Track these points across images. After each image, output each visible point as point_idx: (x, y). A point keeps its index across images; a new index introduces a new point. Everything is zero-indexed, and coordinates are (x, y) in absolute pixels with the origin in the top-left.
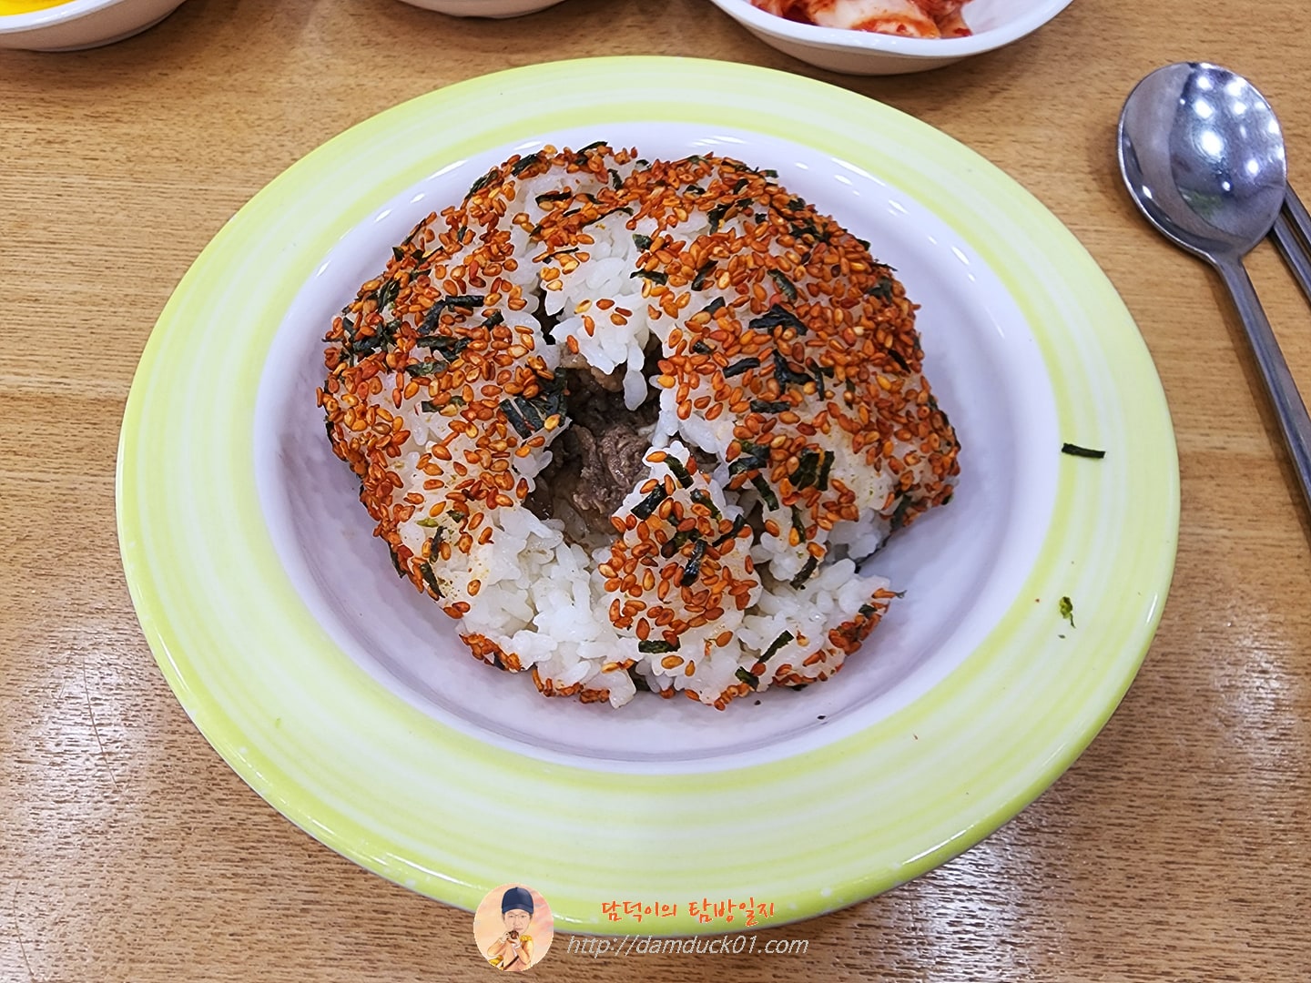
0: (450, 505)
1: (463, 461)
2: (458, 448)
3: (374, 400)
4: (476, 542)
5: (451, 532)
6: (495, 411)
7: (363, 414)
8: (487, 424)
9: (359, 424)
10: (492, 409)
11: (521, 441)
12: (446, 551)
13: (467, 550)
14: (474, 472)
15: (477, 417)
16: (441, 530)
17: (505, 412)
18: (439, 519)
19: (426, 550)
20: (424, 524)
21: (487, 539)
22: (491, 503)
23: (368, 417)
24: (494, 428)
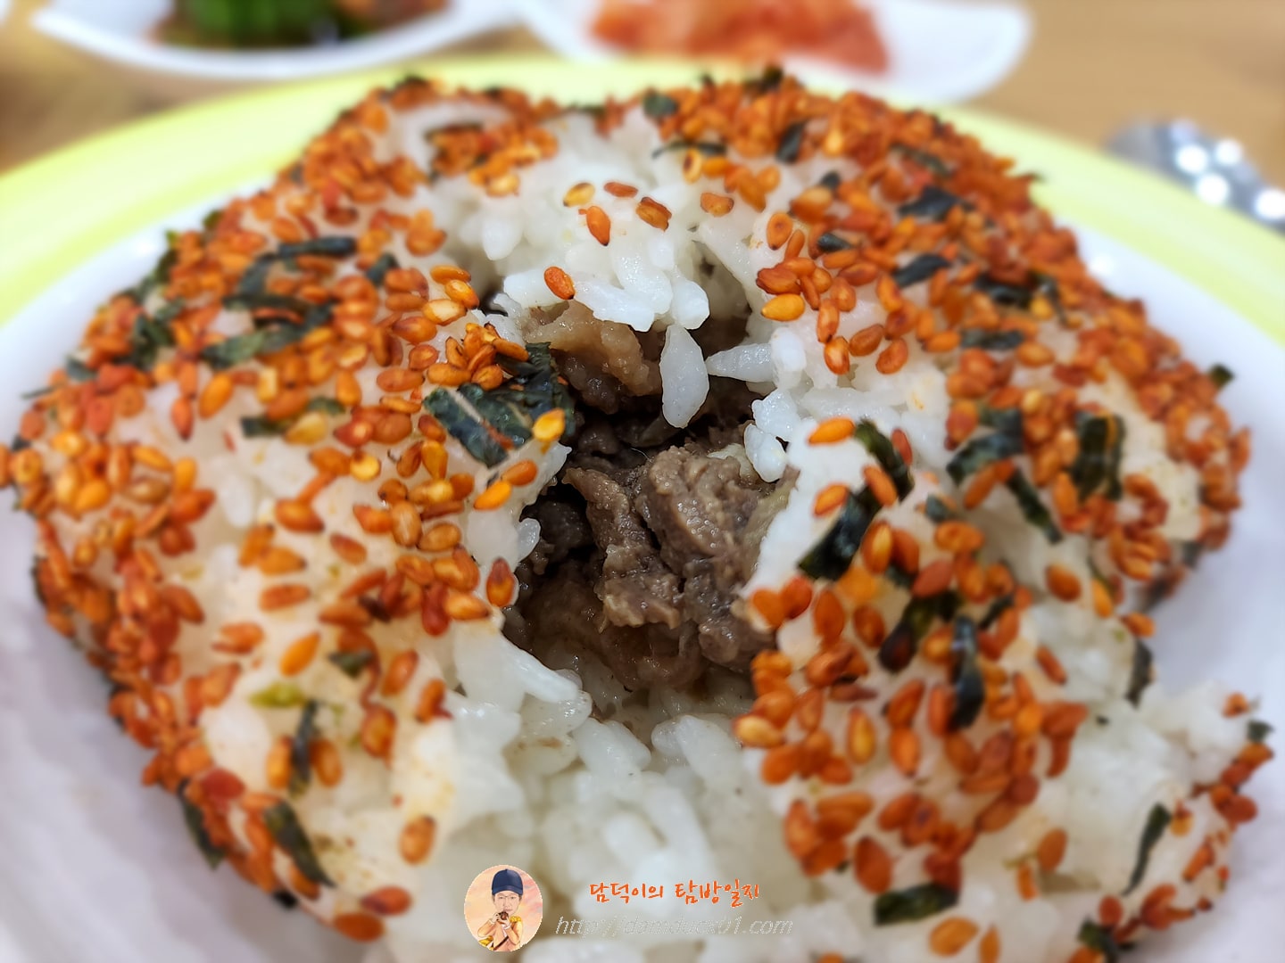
0: (330, 638)
1: (354, 531)
2: (336, 508)
3: (126, 430)
4: (405, 725)
5: (338, 710)
6: (415, 419)
7: (100, 469)
8: (399, 451)
9: (93, 490)
10: (408, 415)
11: (481, 475)
12: (328, 763)
13: (382, 750)
14: (382, 554)
15: (374, 436)
16: (311, 707)
17: (438, 416)
18: (307, 682)
19: (278, 767)
20: (269, 700)
21: (434, 708)
22: (434, 620)
23: (113, 471)
24: (417, 457)
